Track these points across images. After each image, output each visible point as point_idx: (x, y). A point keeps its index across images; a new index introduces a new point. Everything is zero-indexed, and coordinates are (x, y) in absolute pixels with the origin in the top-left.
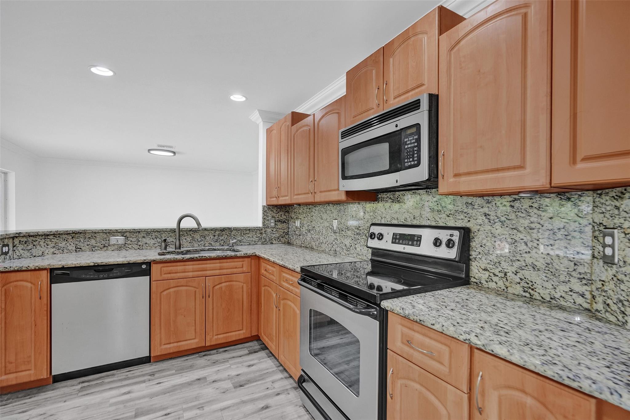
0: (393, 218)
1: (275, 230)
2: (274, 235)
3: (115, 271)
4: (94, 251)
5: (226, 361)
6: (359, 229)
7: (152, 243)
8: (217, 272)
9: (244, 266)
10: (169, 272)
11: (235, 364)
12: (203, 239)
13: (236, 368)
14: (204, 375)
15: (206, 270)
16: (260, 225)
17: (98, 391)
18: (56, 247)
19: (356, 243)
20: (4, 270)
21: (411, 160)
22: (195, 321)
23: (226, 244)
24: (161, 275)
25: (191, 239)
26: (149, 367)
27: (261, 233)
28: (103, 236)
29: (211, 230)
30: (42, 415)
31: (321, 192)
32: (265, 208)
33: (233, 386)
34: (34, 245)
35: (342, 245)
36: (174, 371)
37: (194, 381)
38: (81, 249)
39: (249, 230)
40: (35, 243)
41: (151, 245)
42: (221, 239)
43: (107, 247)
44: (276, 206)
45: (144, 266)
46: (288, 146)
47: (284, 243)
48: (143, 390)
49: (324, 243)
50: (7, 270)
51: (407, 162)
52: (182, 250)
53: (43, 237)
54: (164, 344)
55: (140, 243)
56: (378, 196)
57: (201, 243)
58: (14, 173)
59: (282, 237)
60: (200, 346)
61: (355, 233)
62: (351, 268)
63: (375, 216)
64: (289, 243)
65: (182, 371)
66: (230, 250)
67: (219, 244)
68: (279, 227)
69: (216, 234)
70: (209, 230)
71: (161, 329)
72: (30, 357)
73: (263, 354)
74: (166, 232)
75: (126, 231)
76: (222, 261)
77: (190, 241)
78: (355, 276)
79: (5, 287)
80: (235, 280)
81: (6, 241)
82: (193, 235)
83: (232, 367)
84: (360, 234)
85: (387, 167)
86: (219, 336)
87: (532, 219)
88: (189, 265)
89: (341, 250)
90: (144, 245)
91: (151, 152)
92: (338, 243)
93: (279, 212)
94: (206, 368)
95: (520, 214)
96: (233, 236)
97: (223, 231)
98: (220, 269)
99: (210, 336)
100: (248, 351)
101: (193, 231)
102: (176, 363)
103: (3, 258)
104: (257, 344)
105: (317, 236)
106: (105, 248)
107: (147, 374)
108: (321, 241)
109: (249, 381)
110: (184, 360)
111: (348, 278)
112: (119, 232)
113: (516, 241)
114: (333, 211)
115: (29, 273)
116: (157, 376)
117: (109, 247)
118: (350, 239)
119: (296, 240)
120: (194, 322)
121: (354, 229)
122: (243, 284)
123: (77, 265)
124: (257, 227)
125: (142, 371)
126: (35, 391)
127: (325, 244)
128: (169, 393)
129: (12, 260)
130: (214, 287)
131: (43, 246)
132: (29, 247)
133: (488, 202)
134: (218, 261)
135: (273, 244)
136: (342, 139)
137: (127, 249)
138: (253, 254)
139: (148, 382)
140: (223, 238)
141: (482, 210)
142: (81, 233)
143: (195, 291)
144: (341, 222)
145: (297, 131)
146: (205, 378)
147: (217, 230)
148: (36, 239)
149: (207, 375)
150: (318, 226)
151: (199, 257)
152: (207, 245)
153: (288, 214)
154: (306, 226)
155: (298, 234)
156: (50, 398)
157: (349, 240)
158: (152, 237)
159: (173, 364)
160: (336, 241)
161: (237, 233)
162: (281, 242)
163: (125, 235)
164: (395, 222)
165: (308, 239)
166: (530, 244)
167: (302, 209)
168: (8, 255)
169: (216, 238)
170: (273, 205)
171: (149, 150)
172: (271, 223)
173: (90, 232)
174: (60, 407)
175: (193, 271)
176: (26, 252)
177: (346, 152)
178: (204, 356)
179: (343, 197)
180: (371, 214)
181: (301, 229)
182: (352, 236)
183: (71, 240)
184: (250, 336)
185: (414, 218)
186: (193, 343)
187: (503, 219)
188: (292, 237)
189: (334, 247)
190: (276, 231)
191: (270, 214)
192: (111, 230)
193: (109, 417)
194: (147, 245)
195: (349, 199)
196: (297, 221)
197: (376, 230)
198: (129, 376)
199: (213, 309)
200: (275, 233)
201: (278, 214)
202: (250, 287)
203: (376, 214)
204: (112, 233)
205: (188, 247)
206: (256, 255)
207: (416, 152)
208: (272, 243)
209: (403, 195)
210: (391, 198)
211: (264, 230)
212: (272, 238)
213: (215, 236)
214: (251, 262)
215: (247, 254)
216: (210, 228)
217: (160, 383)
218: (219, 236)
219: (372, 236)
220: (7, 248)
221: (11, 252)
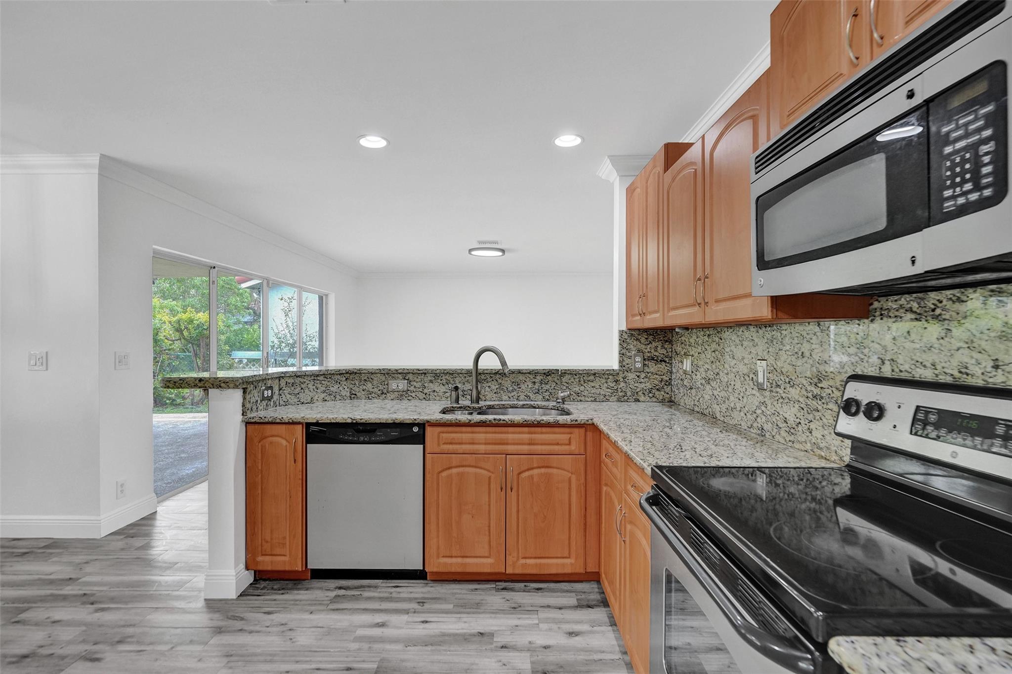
0: (918, 364)
1: (643, 375)
2: (643, 386)
3: (378, 434)
4: (371, 399)
5: (532, 610)
6: (820, 385)
7: (442, 390)
8: (525, 448)
9: (573, 443)
10: (449, 441)
11: (547, 620)
12: (516, 387)
13: (546, 630)
14: (492, 628)
15: (507, 444)
16: (616, 366)
17: (350, 609)
18: (327, 391)
19: (810, 417)
20: (259, 421)
21: (968, 186)
22: (489, 526)
23: (553, 397)
24: (439, 445)
25: (497, 387)
26: (423, 587)
27: (616, 381)
28: (381, 377)
29: (529, 373)
30: (283, 624)
31: (717, 301)
32: (624, 334)
33: (532, 668)
34: (302, 389)
35: (778, 418)
36: (451, 606)
37: (474, 635)
38: (356, 395)
39: (595, 374)
40: (303, 386)
41: (441, 394)
42: (545, 388)
43: (385, 394)
44: (646, 330)
45: (416, 429)
46: (658, 213)
47: (662, 401)
48: (402, 628)
49: (738, 409)
50: (262, 421)
51: (954, 197)
52: (482, 403)
53: (312, 378)
54: (443, 557)
55: (426, 391)
56: (872, 304)
57: (513, 394)
58: (334, 294)
59: (658, 389)
60: (497, 570)
61: (810, 395)
62: (799, 476)
63: (863, 357)
64: (671, 402)
65: (462, 610)
66: (558, 410)
67: (541, 397)
68: (652, 370)
69: (536, 380)
70: (526, 373)
71: (438, 531)
72: (284, 538)
73: (600, 614)
74: (461, 375)
75: (407, 371)
76: (533, 429)
77: (496, 391)
78: (809, 498)
79: (262, 443)
80: (555, 465)
81: (269, 383)
82: (500, 381)
83: (541, 625)
84: (822, 398)
85: (881, 224)
86: (529, 561)
88: (479, 433)
89: (775, 430)
90: (431, 393)
91: (473, 253)
92: (768, 413)
93: (651, 343)
94: (498, 615)
96: (565, 384)
97: (548, 376)
98: (529, 444)
99: (513, 557)
100: (577, 600)
101: (500, 374)
102: (458, 591)
103: (265, 404)
104: (597, 590)
105: (723, 394)
106: (384, 396)
107: (416, 599)
108: (732, 405)
109: (561, 667)
110: (472, 590)
111: (791, 496)
112: (400, 374)
114: (756, 340)
115: (284, 426)
116: (427, 606)
117: (388, 395)
118: (797, 406)
119: (685, 398)
120: (487, 528)
121: (807, 385)
122: (570, 475)
123: (333, 421)
124: (608, 370)
125: (411, 593)
126: (290, 584)
127: (740, 411)
128: (432, 645)
129: (278, 407)
130: (519, 474)
131: (312, 390)
132: (296, 391)
134: (526, 429)
135: (639, 401)
136: (756, 173)
137: (410, 398)
138: (588, 421)
139: (412, 615)
140: (548, 387)
142: (356, 373)
143: (490, 478)
144: (775, 367)
145: (673, 180)
146: (491, 635)
147: (538, 373)
148: (305, 380)
149: (496, 631)
150: (726, 371)
151: (495, 420)
152: (522, 397)
153: (670, 346)
154: (702, 370)
155: (688, 385)
156: (301, 601)
157: (795, 410)
158: (441, 382)
159: (455, 591)
160: (763, 408)
161: (573, 380)
162: (654, 400)
163: (407, 378)
165: (707, 397)
167: (694, 337)
168: (272, 401)
169: (536, 386)
170: (639, 330)
171: (470, 250)
172: (635, 362)
173: (366, 372)
174: (304, 619)
175: (485, 444)
176: (293, 397)
177: (768, 200)
178: (503, 589)
179: (765, 312)
180: (852, 350)
181: (694, 377)
182: (801, 400)
183: (345, 383)
184: (582, 571)
185: (996, 367)
186: (486, 564)
188: (677, 391)
189: (759, 419)
190: (646, 377)
191: (633, 345)
192: (390, 370)
193: (346, 659)
194: (436, 394)
195: (780, 314)
196: (685, 360)
197: (864, 393)
198: (394, 595)
199: (518, 511)
200: (642, 380)
201: (649, 346)
202: (583, 481)
203: (866, 351)
204: (392, 375)
205: (492, 399)
206: (593, 424)
207: (987, 159)
208: (637, 400)
209: (954, 298)
210: (911, 310)
211: (621, 375)
212: (638, 390)
213: (534, 383)
214: (585, 435)
215: (576, 421)
216: (526, 370)
217: (427, 622)
218: (541, 383)
219: (850, 407)
220: (270, 392)
221: (276, 397)
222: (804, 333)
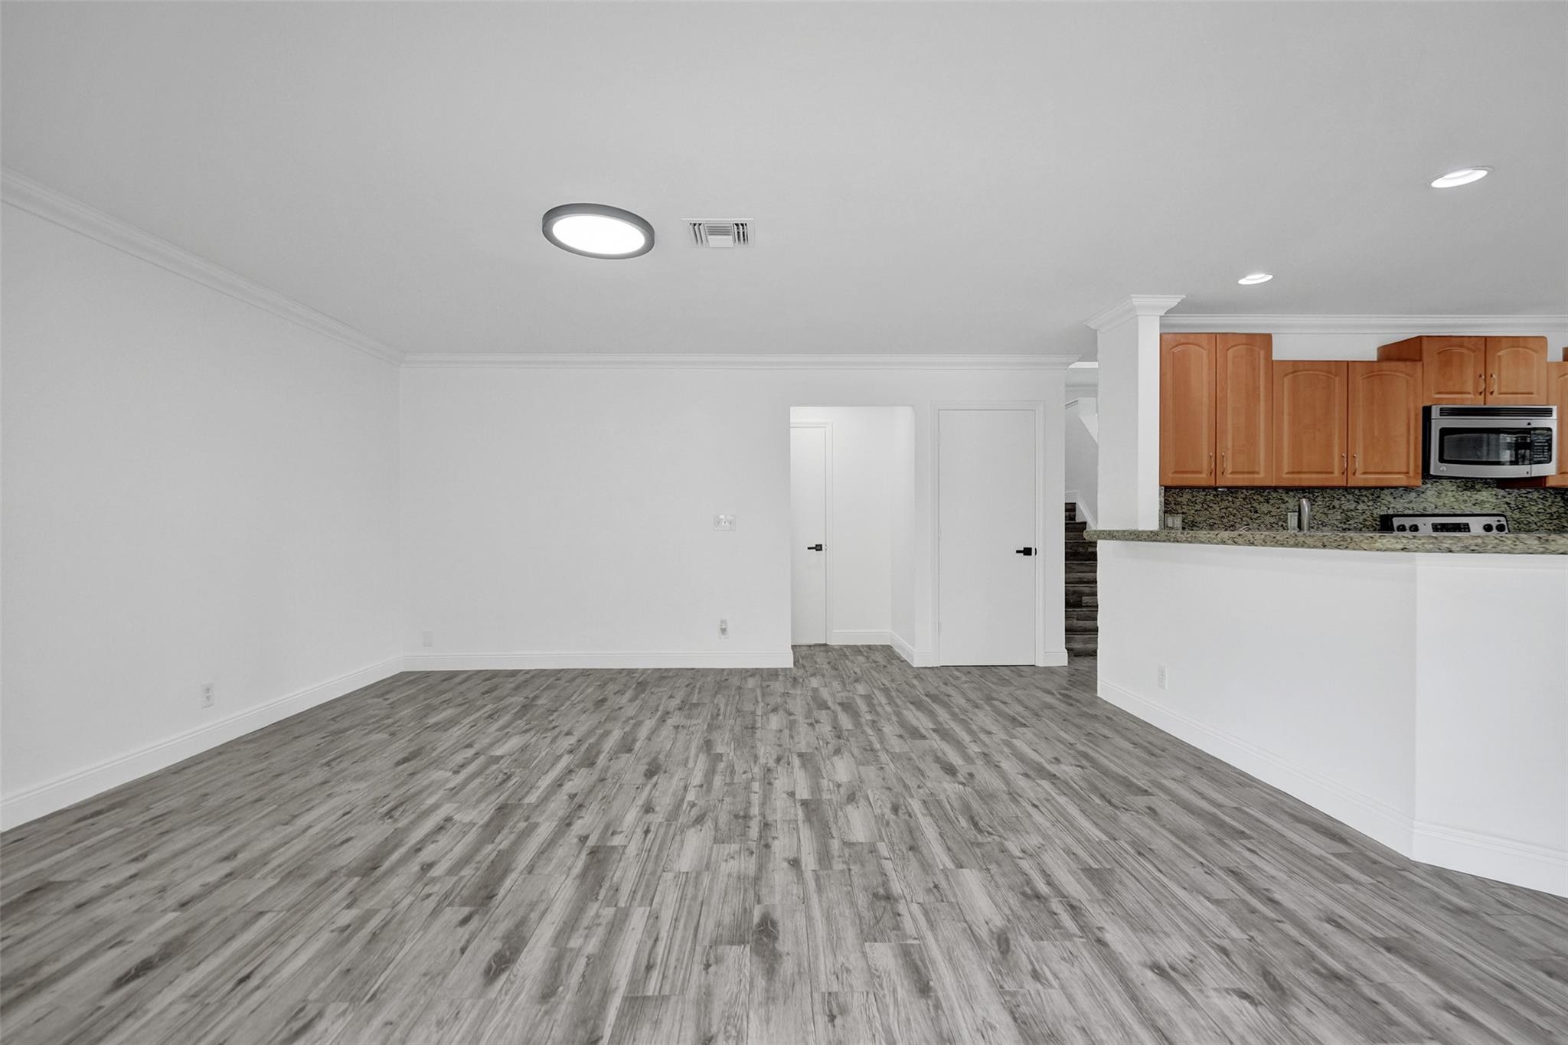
21: (1541, 456)
31: (1365, 473)
51: (1537, 458)
87: (1540, 506)
95: (1532, 503)
113: (1530, 523)
114: (1286, 499)
136: (1440, 416)
141: (1505, 500)
145: (1295, 372)
164: (1411, 512)
166: (1539, 524)
177: (1444, 432)
179: (1419, 483)
185: (1436, 508)
187: (1520, 506)
203: (1378, 504)
207: (1546, 451)
222: (1335, 495)
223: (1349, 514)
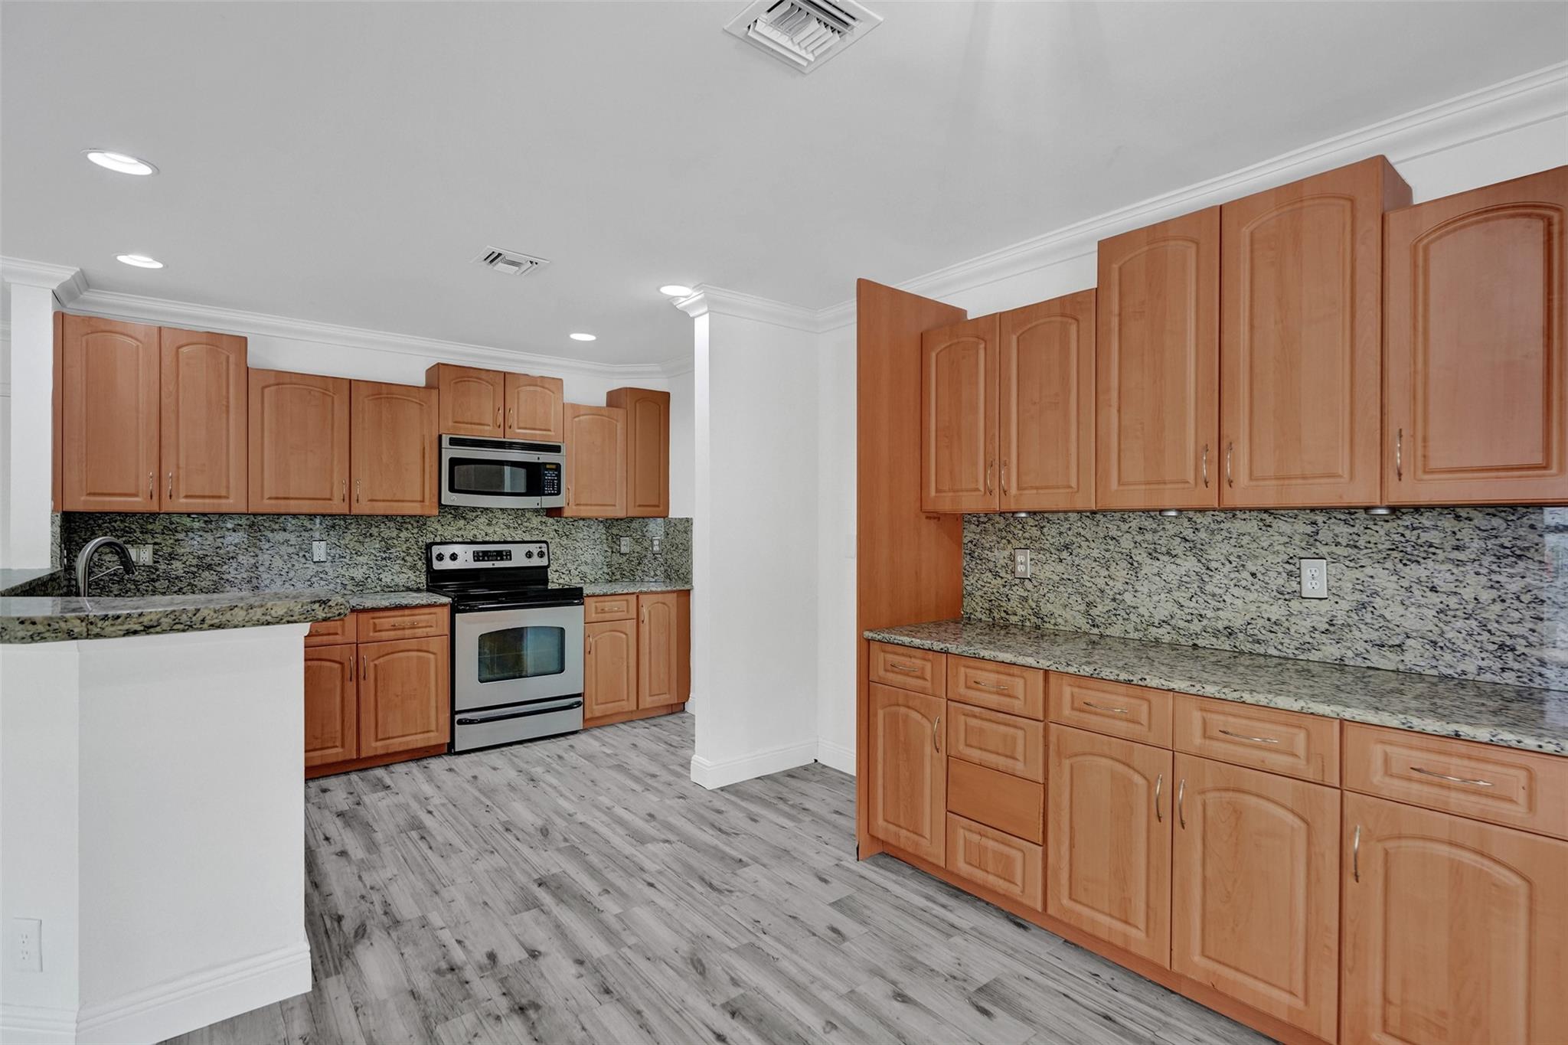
0: (455, 536)
31: (372, 501)
35: (343, 579)
51: (547, 490)
63: (422, 534)
92: (329, 577)
114: (310, 527)
133: (557, 522)
136: (451, 445)
145: (279, 384)
160: (322, 576)
177: (454, 462)
180: (415, 531)
222: (373, 523)
223: (389, 542)
